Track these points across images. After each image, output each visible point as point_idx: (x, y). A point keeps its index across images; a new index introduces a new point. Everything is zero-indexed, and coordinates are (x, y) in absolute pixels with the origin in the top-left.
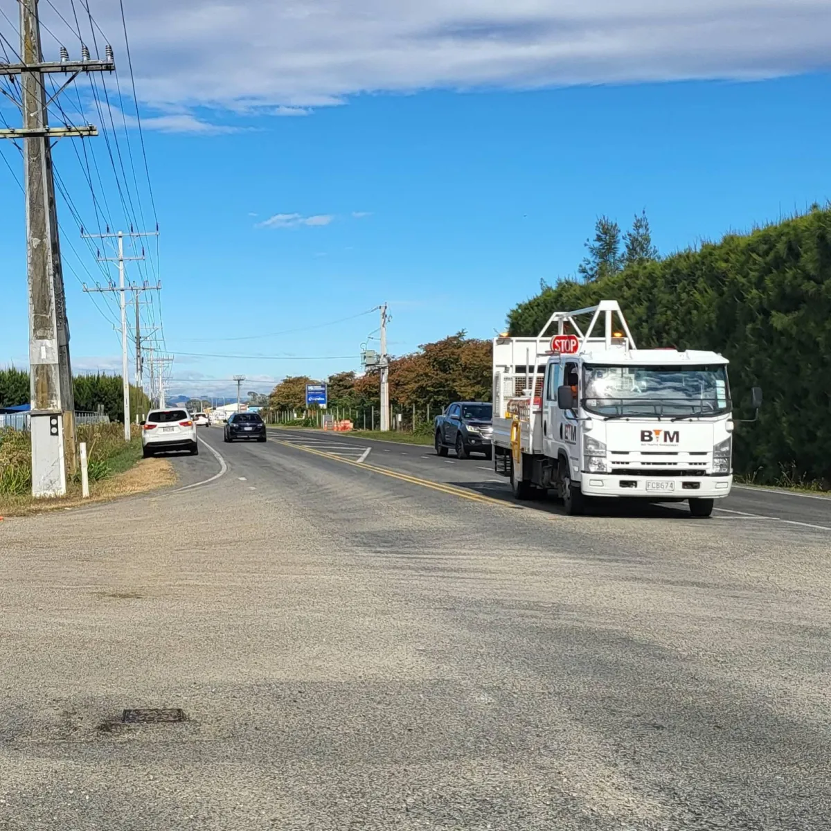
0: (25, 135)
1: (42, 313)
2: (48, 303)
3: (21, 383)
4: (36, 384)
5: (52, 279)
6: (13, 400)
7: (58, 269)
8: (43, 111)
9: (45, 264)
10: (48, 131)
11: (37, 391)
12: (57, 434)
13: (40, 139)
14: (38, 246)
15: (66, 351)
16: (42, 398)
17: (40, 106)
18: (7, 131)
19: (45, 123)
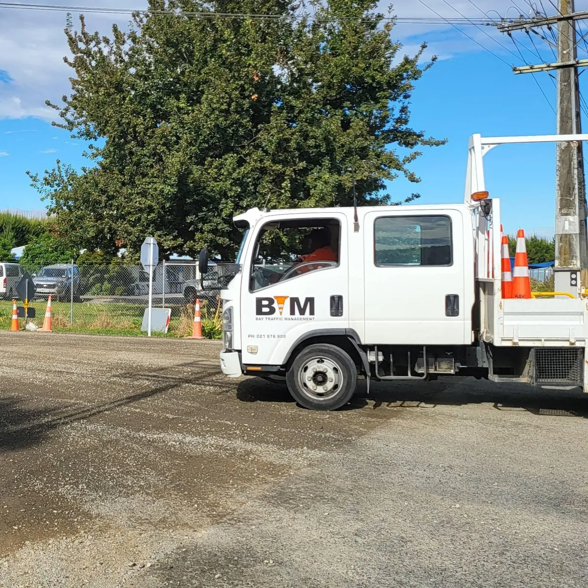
0: (558, 67)
1: (566, 196)
2: (572, 189)
3: (540, 247)
4: (560, 248)
5: (576, 171)
6: (534, 259)
7: (581, 164)
8: (574, 48)
9: (571, 160)
10: (578, 63)
11: (560, 253)
12: (576, 285)
13: (570, 69)
14: (566, 147)
15: (584, 224)
16: (565, 258)
17: (571, 44)
18: (545, 65)
19: (575, 57)
